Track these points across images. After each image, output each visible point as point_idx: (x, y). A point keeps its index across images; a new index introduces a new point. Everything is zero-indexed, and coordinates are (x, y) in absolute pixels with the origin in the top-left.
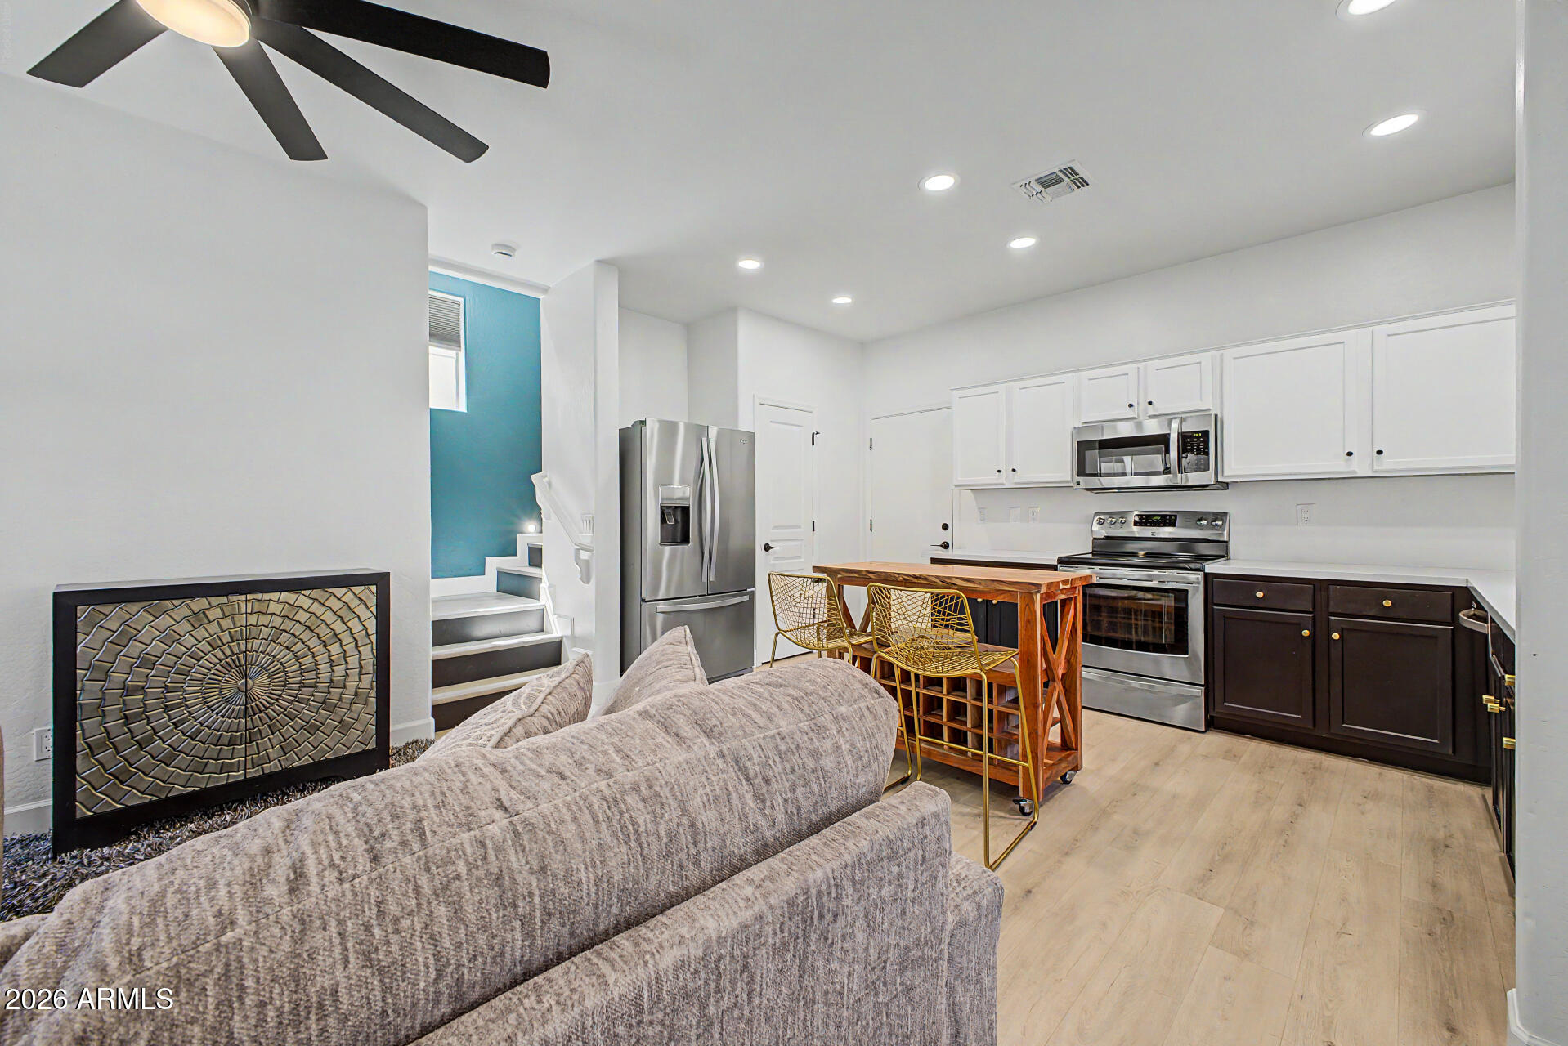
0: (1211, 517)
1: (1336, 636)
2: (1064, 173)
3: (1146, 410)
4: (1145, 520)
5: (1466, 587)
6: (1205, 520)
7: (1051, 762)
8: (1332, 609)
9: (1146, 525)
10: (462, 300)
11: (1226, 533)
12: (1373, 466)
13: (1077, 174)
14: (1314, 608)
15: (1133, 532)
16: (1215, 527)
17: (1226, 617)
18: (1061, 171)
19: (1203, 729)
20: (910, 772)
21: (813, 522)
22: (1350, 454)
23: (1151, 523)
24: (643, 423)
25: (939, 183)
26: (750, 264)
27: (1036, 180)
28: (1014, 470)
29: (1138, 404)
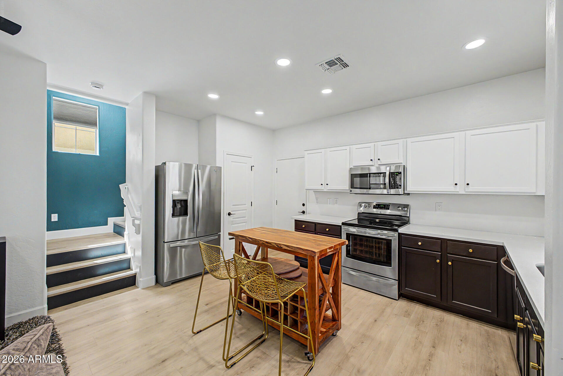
0: (403, 207)
1: (450, 263)
2: (336, 60)
3: (377, 162)
4: (378, 206)
5: (503, 246)
6: (400, 207)
7: (325, 330)
8: (448, 252)
9: (378, 209)
10: (98, 107)
11: (408, 213)
12: (465, 190)
13: (343, 61)
14: (441, 251)
15: (374, 211)
16: (404, 211)
17: (407, 252)
18: (335, 59)
19: (397, 299)
20: (264, 333)
21: (252, 202)
22: (456, 184)
23: (380, 208)
24: (165, 163)
25: (284, 62)
26: (213, 96)
27: (326, 63)
28: (327, 184)
29: (374, 159)
